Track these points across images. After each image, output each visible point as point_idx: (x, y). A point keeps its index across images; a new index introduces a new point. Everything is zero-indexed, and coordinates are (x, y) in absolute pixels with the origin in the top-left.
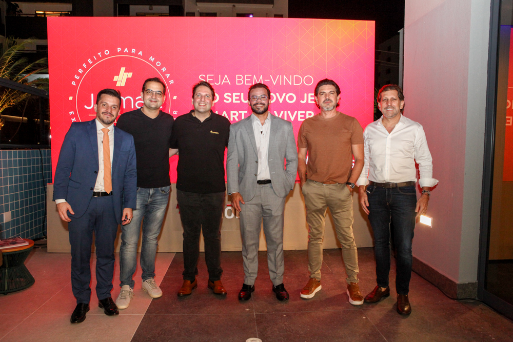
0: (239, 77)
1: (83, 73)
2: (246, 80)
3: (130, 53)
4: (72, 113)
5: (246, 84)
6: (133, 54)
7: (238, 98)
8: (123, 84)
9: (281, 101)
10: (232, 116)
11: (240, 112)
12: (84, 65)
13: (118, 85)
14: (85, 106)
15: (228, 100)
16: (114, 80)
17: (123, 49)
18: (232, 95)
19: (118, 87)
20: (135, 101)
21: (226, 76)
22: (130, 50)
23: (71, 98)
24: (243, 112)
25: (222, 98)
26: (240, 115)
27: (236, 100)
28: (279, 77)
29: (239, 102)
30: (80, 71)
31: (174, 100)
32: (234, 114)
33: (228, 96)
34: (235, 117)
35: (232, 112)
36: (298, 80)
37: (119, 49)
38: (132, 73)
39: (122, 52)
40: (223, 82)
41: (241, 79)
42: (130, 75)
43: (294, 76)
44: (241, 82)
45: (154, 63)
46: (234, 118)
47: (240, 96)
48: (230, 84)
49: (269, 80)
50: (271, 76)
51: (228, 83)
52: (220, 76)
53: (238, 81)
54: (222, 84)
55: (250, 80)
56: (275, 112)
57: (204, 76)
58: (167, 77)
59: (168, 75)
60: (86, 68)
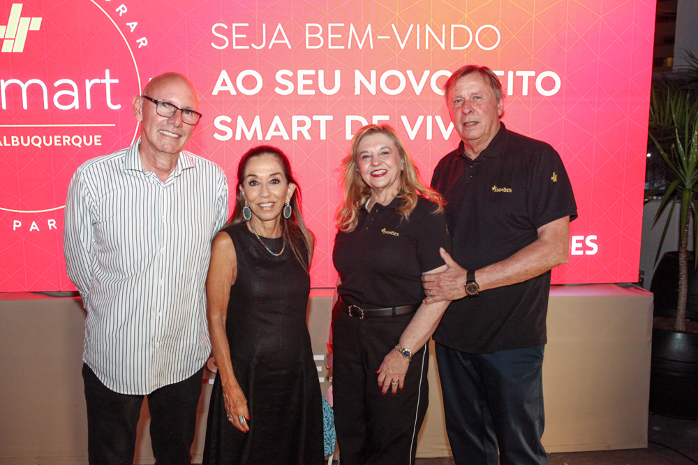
0: (314, 30)
2: (330, 36)
5: (330, 47)
7: (310, 82)
8: (19, 48)
9: (418, 90)
10: (295, 129)
11: (315, 118)
13: (6, 49)
15: (285, 88)
18: (295, 75)
19: (7, 54)
20: (52, 91)
21: (280, 26)
24: (323, 119)
25: (270, 83)
26: (316, 125)
27: (306, 87)
28: (415, 28)
29: (312, 92)
32: (301, 124)
33: (284, 77)
34: (304, 130)
35: (295, 119)
36: (461, 37)
38: (40, 19)
40: (273, 41)
41: (318, 36)
42: (36, 24)
43: (453, 26)
44: (317, 41)
46: (300, 133)
47: (315, 78)
48: (290, 47)
49: (389, 37)
50: (393, 25)
51: (286, 44)
52: (264, 25)
53: (309, 38)
54: (270, 47)
55: (340, 36)
56: (404, 118)
57: (226, 27)
58: (132, 31)
59: (133, 23)
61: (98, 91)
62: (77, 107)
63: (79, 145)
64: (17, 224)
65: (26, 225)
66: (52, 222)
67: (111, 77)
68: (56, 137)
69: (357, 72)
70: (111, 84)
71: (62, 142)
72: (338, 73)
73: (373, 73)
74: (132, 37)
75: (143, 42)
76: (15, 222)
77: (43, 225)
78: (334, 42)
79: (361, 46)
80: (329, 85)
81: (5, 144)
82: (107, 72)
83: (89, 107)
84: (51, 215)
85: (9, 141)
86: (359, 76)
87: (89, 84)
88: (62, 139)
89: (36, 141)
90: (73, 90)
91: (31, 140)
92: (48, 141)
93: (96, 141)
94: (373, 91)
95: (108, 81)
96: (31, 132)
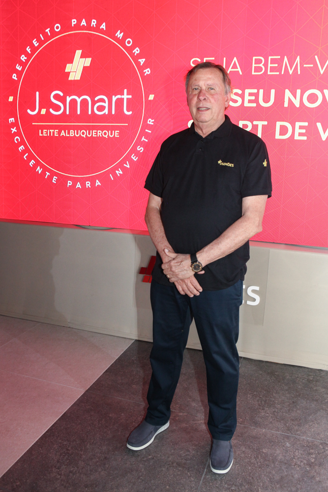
0: (258, 62)
1: (27, 61)
2: (270, 65)
3: (89, 27)
4: (12, 120)
5: (269, 73)
6: (92, 29)
7: (253, 98)
8: (78, 77)
11: (255, 123)
12: (29, 50)
13: (71, 78)
14: (29, 111)
15: (236, 101)
16: (66, 71)
17: (79, 21)
18: (243, 93)
19: (71, 81)
20: (94, 103)
21: (235, 59)
22: (89, 22)
23: (11, 99)
24: (260, 124)
26: (255, 127)
27: (250, 101)
29: (254, 105)
30: (23, 58)
31: (150, 100)
32: (245, 126)
33: (236, 94)
37: (74, 22)
38: (90, 59)
39: (78, 26)
40: (230, 69)
41: (261, 65)
42: (88, 62)
44: (259, 69)
45: (122, 42)
47: (257, 95)
48: (241, 73)
49: (312, 66)
50: (316, 57)
51: (238, 71)
52: (225, 59)
53: (255, 67)
55: (276, 65)
56: (319, 125)
57: (199, 60)
58: (141, 65)
59: (142, 60)
60: (30, 52)
61: (120, 102)
62: (107, 113)
63: (106, 136)
64: (70, 183)
65: (74, 184)
66: (88, 183)
67: (128, 94)
68: (94, 131)
69: (287, 91)
70: (127, 99)
71: (97, 134)
72: (273, 92)
73: (299, 92)
74: (142, 69)
75: (147, 71)
76: (69, 182)
77: (83, 185)
78: (272, 69)
79: (291, 72)
80: (266, 100)
81: (67, 135)
82: (125, 91)
83: (113, 113)
84: (88, 179)
85: (69, 133)
86: (288, 93)
87: (114, 99)
88: (97, 133)
89: (83, 133)
90: (105, 103)
91: (80, 133)
92: (89, 134)
93: (116, 134)
94: (297, 105)
95: (125, 97)
96: (81, 128)
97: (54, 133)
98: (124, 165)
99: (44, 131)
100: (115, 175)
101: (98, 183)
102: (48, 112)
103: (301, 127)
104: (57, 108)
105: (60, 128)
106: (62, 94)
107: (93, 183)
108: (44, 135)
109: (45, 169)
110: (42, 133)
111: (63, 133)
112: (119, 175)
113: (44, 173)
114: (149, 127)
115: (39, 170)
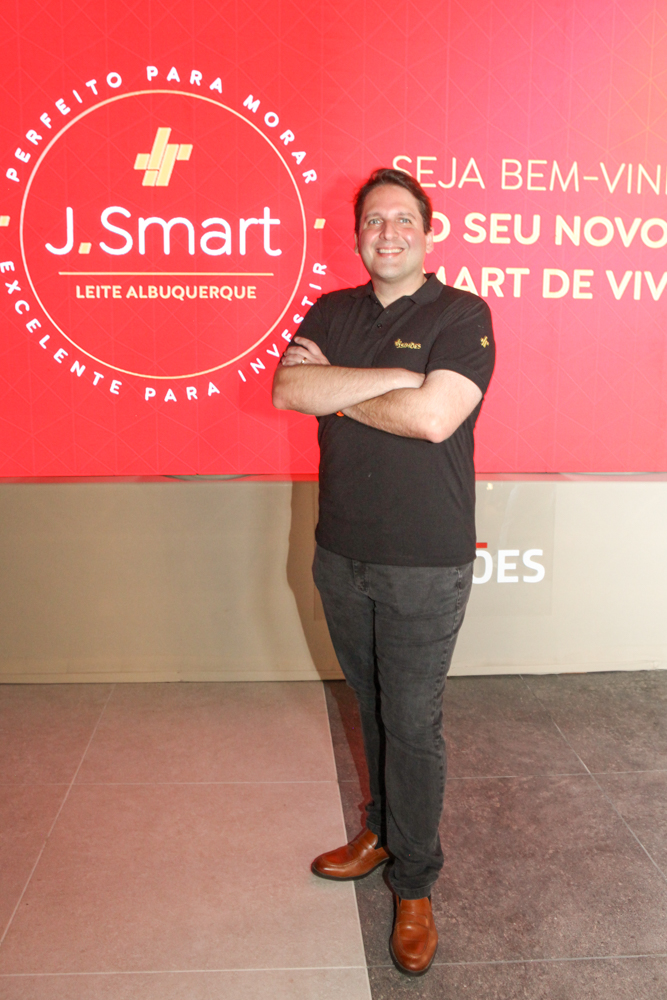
0: (511, 168)
1: (43, 144)
2: (530, 175)
3: (185, 84)
4: (7, 265)
5: (530, 188)
6: (193, 88)
7: (505, 229)
8: (164, 180)
9: (627, 240)
10: (485, 283)
11: (509, 271)
12: (45, 119)
13: (148, 181)
14: (49, 247)
15: (475, 234)
16: (137, 167)
17: (164, 72)
18: (488, 220)
19: (149, 188)
20: (200, 232)
21: (472, 161)
22: (185, 75)
23: (4, 221)
24: (518, 273)
25: (459, 228)
26: (509, 279)
27: (500, 234)
28: (626, 169)
29: (507, 241)
30: (33, 136)
31: (318, 230)
32: (493, 277)
33: (476, 221)
34: (496, 285)
35: (486, 271)
37: (152, 72)
38: (190, 147)
39: (160, 81)
40: (464, 179)
41: (516, 174)
42: (185, 152)
44: (514, 181)
45: (258, 118)
46: (490, 289)
47: (510, 224)
48: (483, 186)
49: (596, 178)
50: (602, 164)
51: (478, 183)
52: (454, 160)
53: (507, 177)
54: (460, 186)
55: (541, 175)
56: (610, 274)
57: (409, 160)
58: (298, 162)
59: (300, 153)
60: (49, 126)
61: (255, 233)
62: (228, 253)
63: (229, 297)
64: (150, 393)
65: (161, 394)
66: (191, 391)
67: (272, 216)
68: (201, 288)
69: (559, 219)
70: (272, 226)
71: (208, 294)
72: (537, 219)
73: (577, 220)
74: (298, 170)
75: (310, 176)
76: (148, 390)
77: (180, 393)
78: (535, 182)
80: (527, 232)
81: (142, 296)
82: (267, 210)
83: (243, 252)
84: (190, 382)
85: (145, 292)
86: (560, 223)
87: (244, 225)
88: (208, 291)
90: (224, 232)
91: (171, 291)
92: (192, 293)
93: (249, 292)
94: (576, 242)
95: (267, 221)
96: (173, 281)
97: (110, 292)
98: (269, 352)
99: (88, 288)
100: (249, 371)
101: (212, 389)
102: (95, 249)
103: (583, 278)
104: (118, 242)
105: (126, 284)
106: (127, 214)
107: (202, 391)
108: (88, 296)
109: (91, 368)
110: (83, 292)
111: (131, 292)
112: (257, 372)
113: (89, 375)
114: (317, 279)
115: (78, 369)
